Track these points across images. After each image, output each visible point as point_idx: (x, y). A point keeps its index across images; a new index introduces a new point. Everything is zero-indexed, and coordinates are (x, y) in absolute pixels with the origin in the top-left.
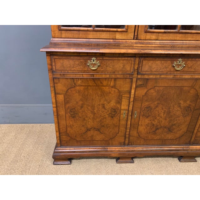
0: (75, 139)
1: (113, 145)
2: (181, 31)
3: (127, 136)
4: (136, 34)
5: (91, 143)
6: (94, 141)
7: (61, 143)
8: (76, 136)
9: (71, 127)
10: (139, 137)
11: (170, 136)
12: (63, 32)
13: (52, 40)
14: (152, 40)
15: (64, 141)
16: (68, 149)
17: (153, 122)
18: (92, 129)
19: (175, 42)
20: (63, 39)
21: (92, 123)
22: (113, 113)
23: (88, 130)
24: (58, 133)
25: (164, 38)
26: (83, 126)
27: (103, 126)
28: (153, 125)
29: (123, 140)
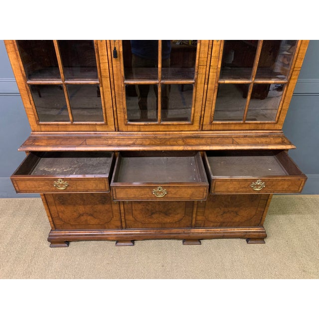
0: (68, 223)
1: (109, 228)
2: (162, 123)
3: (123, 220)
4: (116, 127)
5: (86, 226)
6: (89, 226)
7: (55, 227)
8: (69, 221)
9: (63, 212)
10: (136, 221)
11: (168, 220)
12: (42, 126)
13: (32, 134)
14: (134, 131)
15: (58, 225)
16: (63, 233)
17: (147, 207)
18: (85, 215)
19: (157, 133)
20: (43, 133)
21: (84, 209)
22: (103, 200)
23: (81, 215)
24: (51, 218)
25: (147, 130)
26: (75, 211)
27: (96, 212)
28: (148, 210)
29: (119, 224)
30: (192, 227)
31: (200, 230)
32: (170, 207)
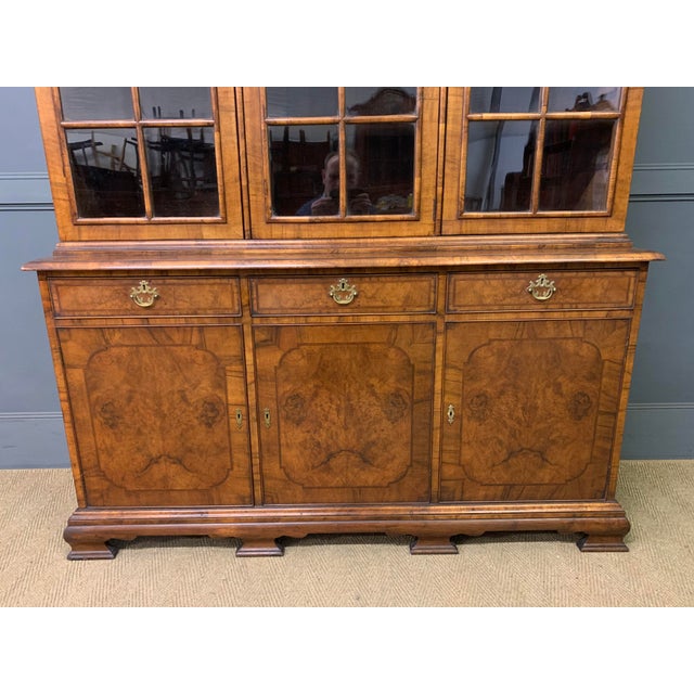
0: (120, 487)
1: (221, 504)
3: (257, 477)
4: (247, 227)
5: (165, 497)
6: (172, 494)
7: (87, 499)
8: (123, 479)
9: (110, 452)
10: (288, 479)
11: (369, 476)
12: (83, 228)
13: (60, 246)
14: (287, 239)
15: (95, 491)
17: (317, 437)
18: (162, 459)
20: (83, 244)
21: (161, 444)
22: (210, 415)
23: (153, 461)
24: (78, 470)
25: (314, 235)
26: (139, 449)
27: (190, 450)
28: (319, 445)
29: (248, 490)
30: (431, 499)
31: (453, 509)
32: (374, 436)
